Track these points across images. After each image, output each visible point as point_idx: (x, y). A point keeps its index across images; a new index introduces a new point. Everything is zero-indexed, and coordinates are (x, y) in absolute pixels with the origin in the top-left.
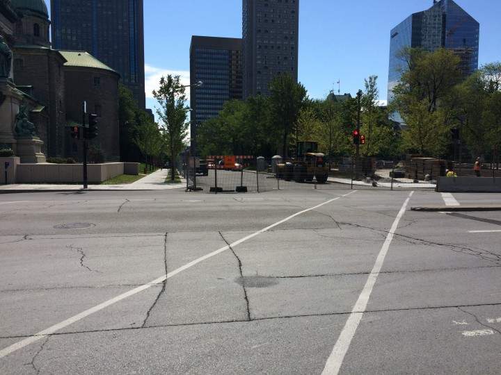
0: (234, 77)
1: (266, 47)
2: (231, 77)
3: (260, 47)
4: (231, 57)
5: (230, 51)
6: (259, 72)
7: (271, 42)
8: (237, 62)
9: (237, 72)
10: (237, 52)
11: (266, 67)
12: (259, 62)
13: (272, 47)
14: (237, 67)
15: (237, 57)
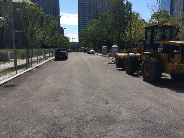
0: (96, 13)
2: (94, 13)
4: (94, 4)
5: (94, 2)
6: (106, 10)
8: (97, 7)
9: (97, 11)
10: (97, 2)
11: (109, 8)
12: (106, 6)
14: (97, 9)
15: (97, 5)
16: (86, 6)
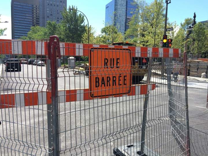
0: (35, 19)
1: (51, 5)
2: (33, 18)
3: (48, 4)
4: (33, 8)
5: (33, 6)
6: (48, 17)
7: (54, 3)
8: (36, 11)
9: (36, 16)
10: (36, 6)
11: (51, 15)
12: (48, 12)
13: (55, 5)
14: (36, 14)
15: (36, 9)
16: (22, 8)
